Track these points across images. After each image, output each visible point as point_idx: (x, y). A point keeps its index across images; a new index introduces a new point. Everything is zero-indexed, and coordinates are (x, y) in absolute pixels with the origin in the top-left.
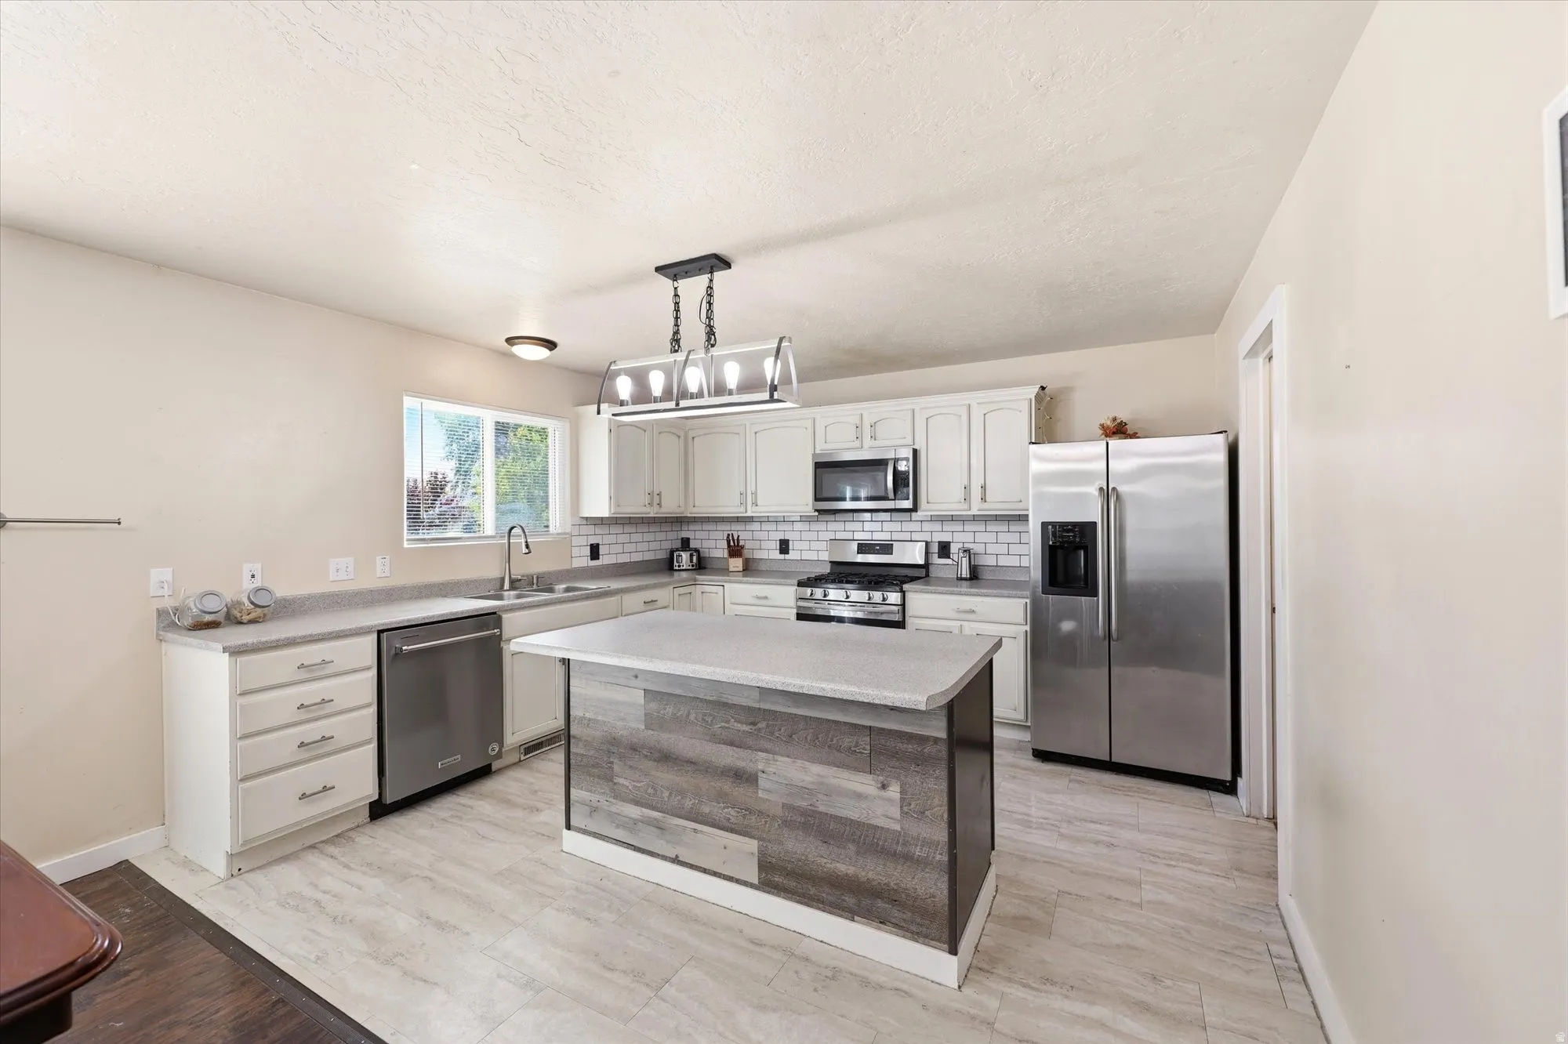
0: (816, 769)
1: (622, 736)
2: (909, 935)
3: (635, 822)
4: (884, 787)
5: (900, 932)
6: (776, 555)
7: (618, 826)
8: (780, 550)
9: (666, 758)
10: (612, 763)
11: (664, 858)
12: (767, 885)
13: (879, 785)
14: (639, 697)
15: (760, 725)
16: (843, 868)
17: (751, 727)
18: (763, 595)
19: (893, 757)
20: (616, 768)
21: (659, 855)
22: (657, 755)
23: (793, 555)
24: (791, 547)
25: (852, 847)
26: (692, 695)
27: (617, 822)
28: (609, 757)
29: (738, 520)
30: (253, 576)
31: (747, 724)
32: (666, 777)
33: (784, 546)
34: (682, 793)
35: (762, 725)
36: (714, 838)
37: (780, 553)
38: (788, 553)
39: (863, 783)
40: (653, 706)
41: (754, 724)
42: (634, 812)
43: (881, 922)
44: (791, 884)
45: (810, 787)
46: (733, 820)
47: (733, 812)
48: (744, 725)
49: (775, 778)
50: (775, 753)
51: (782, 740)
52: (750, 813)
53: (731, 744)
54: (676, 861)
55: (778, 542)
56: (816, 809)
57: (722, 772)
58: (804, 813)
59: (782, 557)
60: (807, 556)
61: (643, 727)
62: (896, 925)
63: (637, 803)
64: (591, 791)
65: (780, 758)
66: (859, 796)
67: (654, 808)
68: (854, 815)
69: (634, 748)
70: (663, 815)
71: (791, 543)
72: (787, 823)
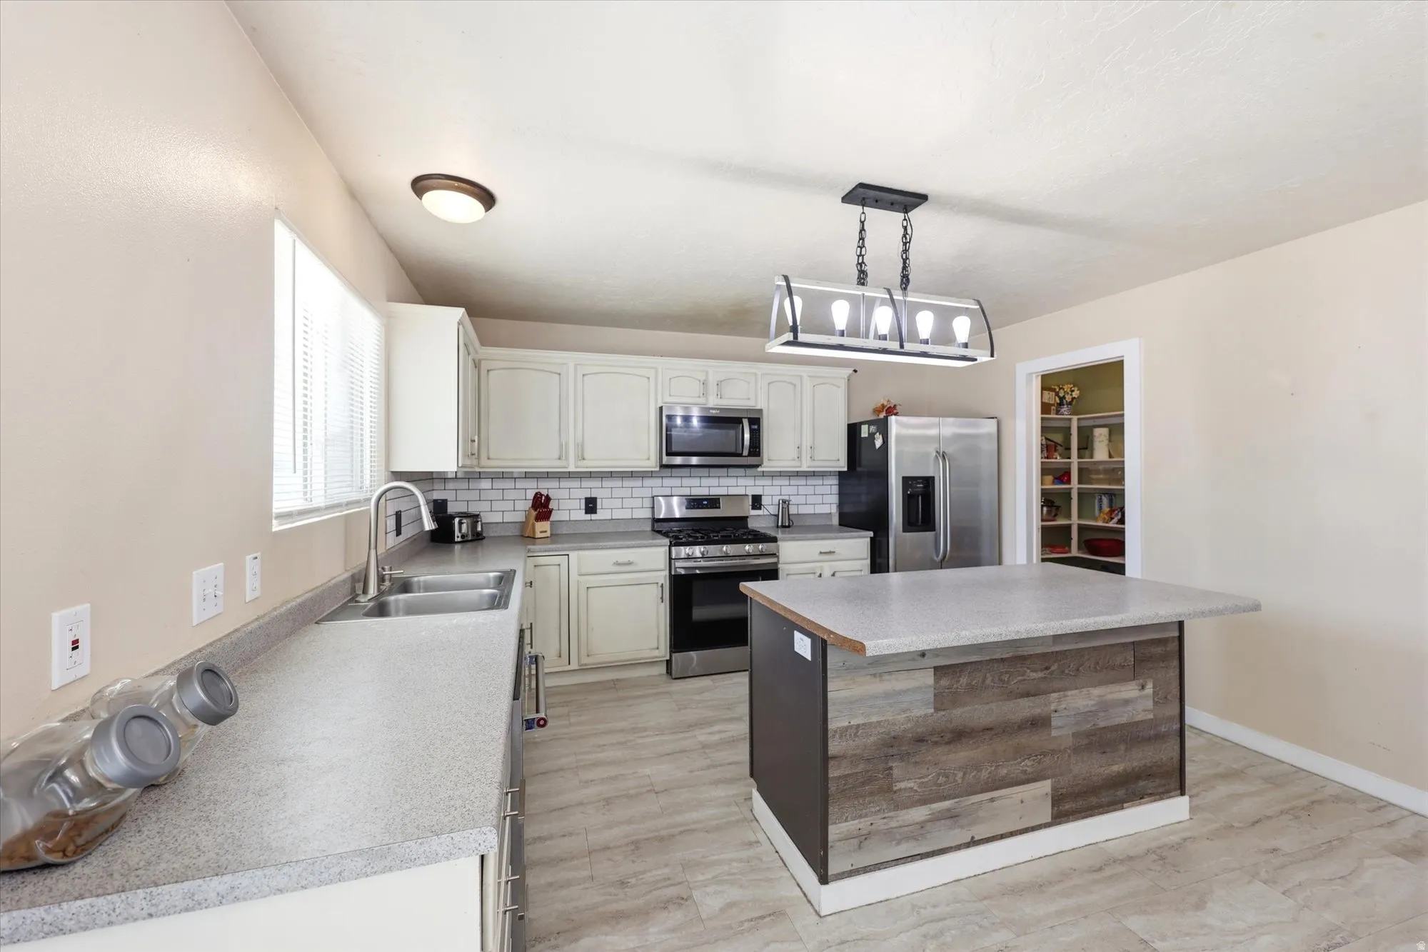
0: (1096, 692)
1: (905, 731)
2: (1157, 797)
3: (922, 825)
4: (1143, 687)
5: (1153, 798)
6: (580, 515)
7: (899, 843)
8: (586, 509)
9: (959, 735)
10: (891, 768)
11: (958, 848)
12: (1060, 817)
13: (1140, 687)
14: (928, 678)
15: (1053, 668)
16: (1117, 768)
17: (1045, 672)
18: (625, 560)
19: (1149, 661)
20: (896, 772)
21: (951, 848)
22: (948, 736)
23: (601, 514)
24: (599, 506)
25: (1122, 747)
26: (988, 658)
27: (898, 837)
28: (887, 763)
29: (548, 476)
30: (75, 645)
31: (1042, 671)
32: (961, 755)
33: (591, 505)
34: (977, 767)
35: (1054, 667)
36: (1012, 798)
37: (586, 513)
38: (596, 513)
39: (1129, 691)
40: (945, 682)
41: (1047, 668)
42: (919, 814)
43: (1141, 798)
44: (1081, 803)
45: (1093, 709)
46: (1029, 770)
47: (1029, 763)
48: (1039, 673)
49: (1066, 713)
50: (1066, 690)
51: (1071, 675)
52: (1044, 756)
53: (1028, 695)
54: (974, 843)
55: (583, 502)
56: (1098, 727)
57: (1019, 727)
58: (1089, 734)
59: (588, 517)
60: (618, 514)
61: (932, 710)
62: (1151, 795)
63: (924, 802)
64: (861, 817)
65: (1069, 693)
66: (1126, 702)
67: (945, 798)
68: (1124, 720)
69: (920, 740)
70: (956, 800)
71: (599, 502)
72: (1076, 750)
